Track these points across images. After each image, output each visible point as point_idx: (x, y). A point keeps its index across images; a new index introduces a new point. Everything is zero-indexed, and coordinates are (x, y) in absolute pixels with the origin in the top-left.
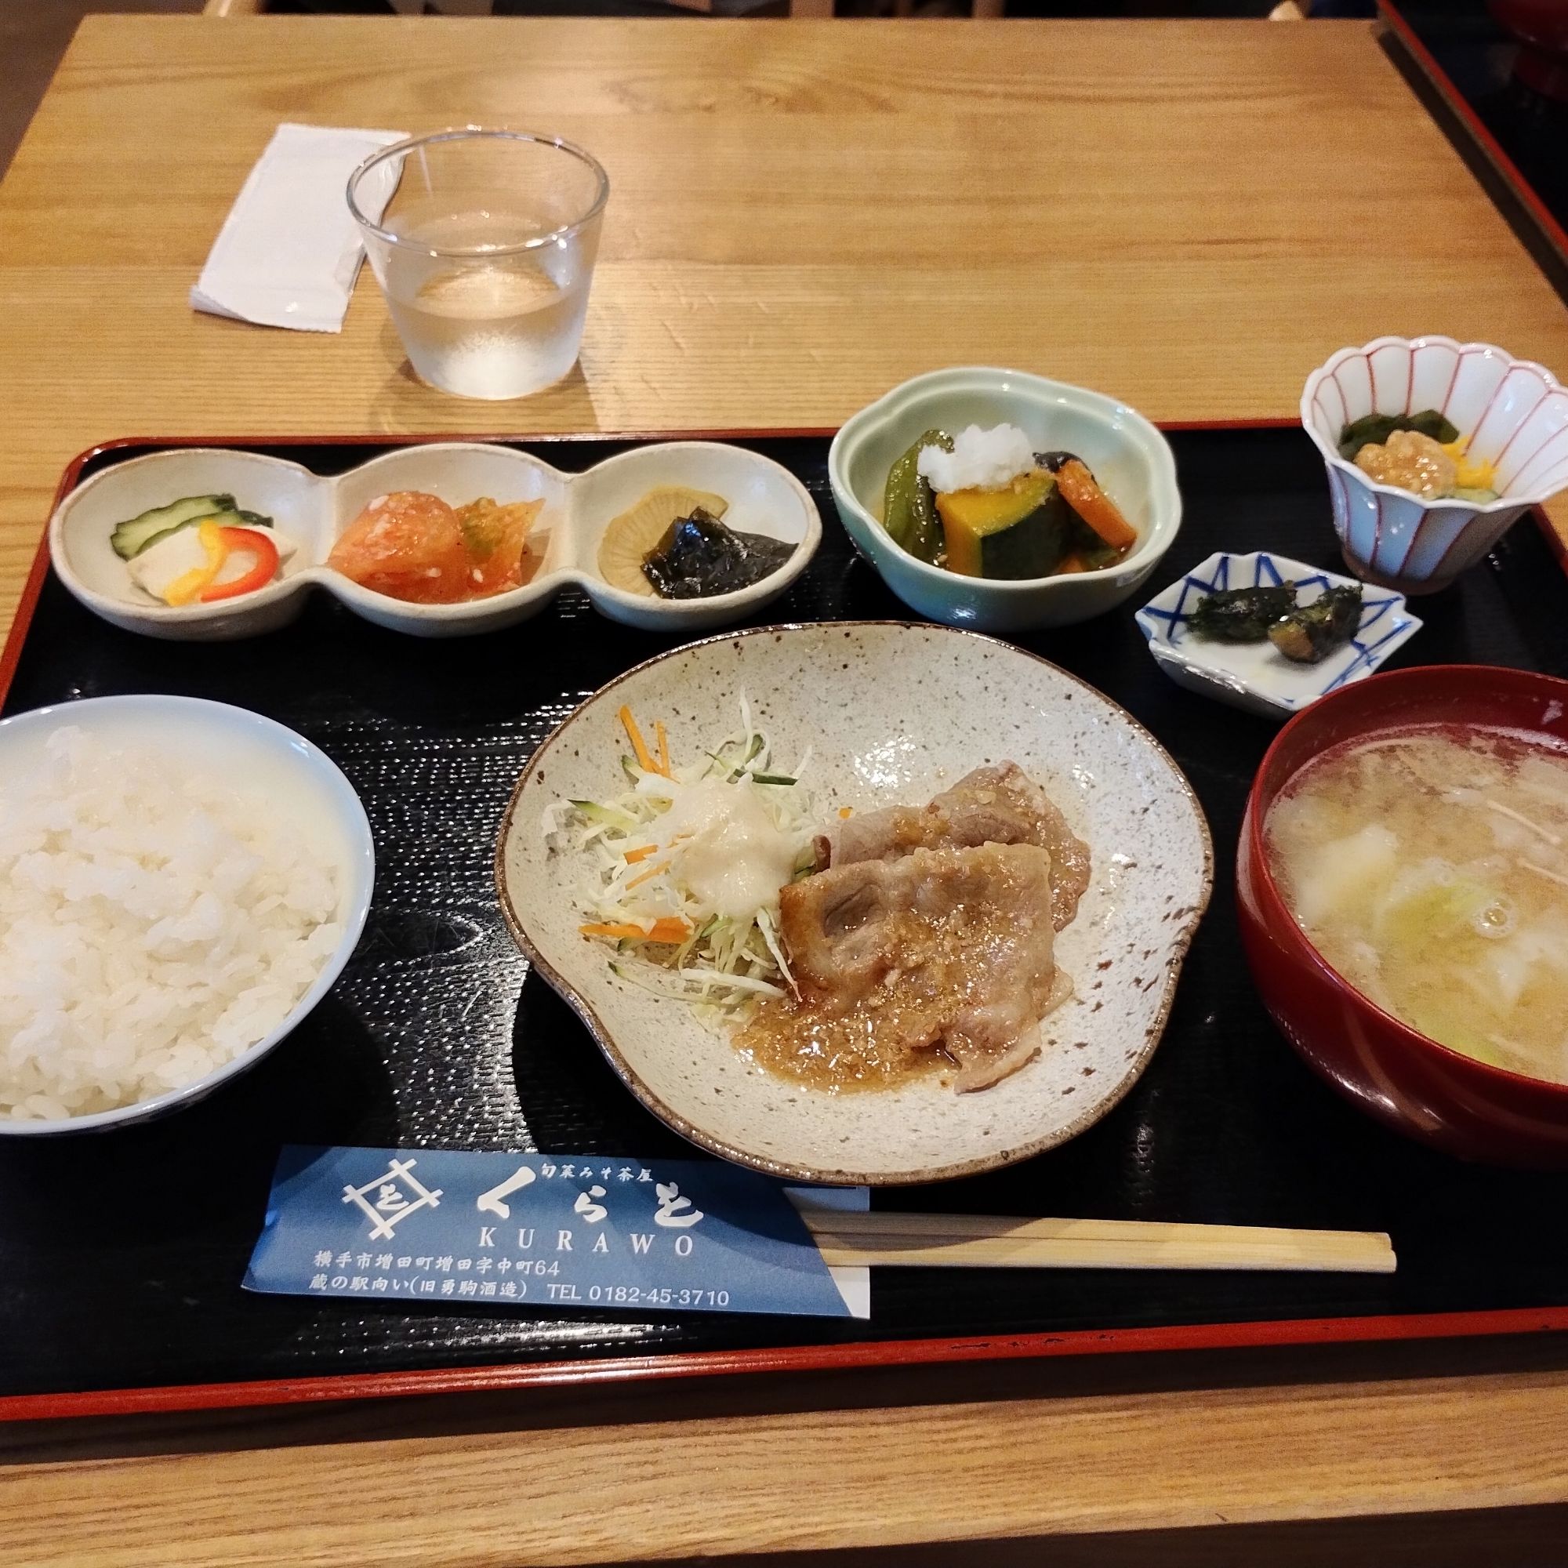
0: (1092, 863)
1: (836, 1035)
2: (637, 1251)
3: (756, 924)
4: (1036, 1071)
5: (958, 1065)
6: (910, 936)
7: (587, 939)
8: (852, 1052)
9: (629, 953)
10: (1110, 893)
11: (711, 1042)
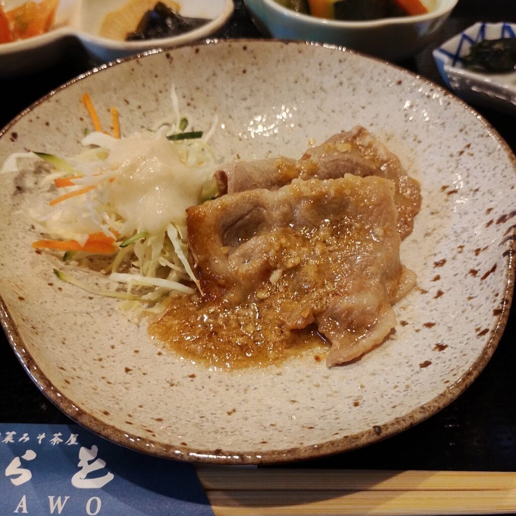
0: (423, 193)
1: (231, 322)
2: (52, 511)
3: (167, 237)
4: (392, 347)
5: (329, 343)
6: (289, 244)
7: (38, 252)
8: (243, 335)
9: (73, 263)
10: (438, 213)
11: (132, 329)
